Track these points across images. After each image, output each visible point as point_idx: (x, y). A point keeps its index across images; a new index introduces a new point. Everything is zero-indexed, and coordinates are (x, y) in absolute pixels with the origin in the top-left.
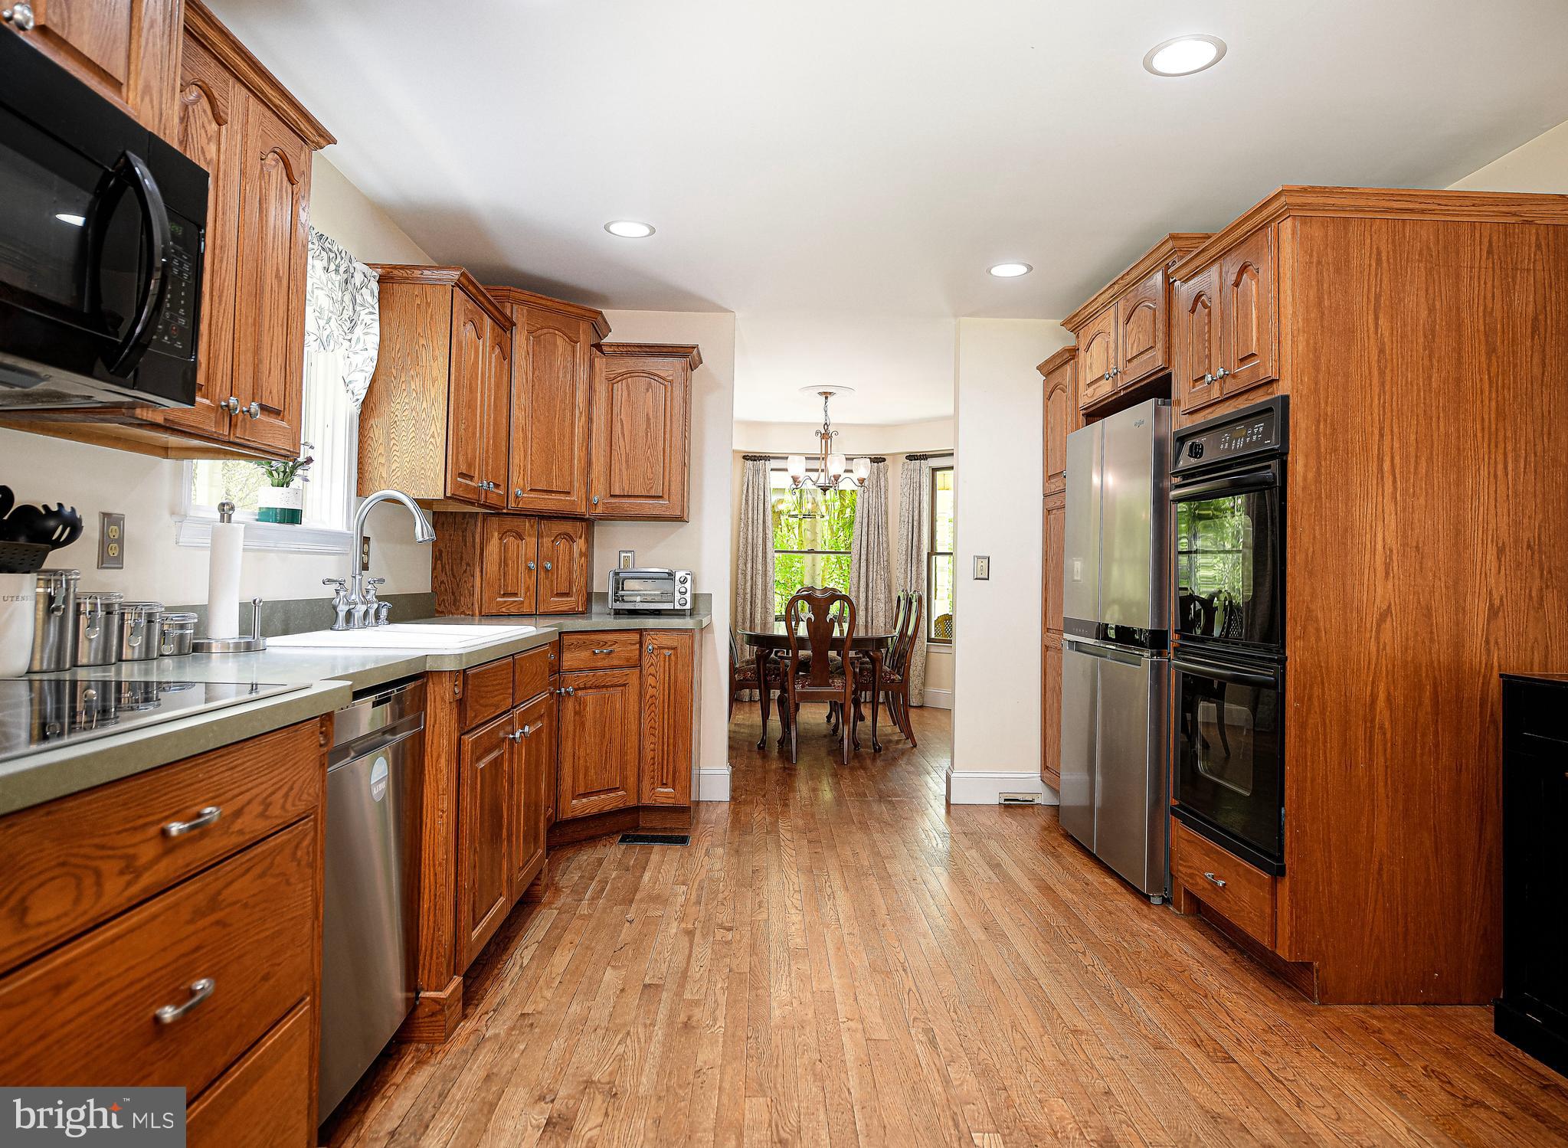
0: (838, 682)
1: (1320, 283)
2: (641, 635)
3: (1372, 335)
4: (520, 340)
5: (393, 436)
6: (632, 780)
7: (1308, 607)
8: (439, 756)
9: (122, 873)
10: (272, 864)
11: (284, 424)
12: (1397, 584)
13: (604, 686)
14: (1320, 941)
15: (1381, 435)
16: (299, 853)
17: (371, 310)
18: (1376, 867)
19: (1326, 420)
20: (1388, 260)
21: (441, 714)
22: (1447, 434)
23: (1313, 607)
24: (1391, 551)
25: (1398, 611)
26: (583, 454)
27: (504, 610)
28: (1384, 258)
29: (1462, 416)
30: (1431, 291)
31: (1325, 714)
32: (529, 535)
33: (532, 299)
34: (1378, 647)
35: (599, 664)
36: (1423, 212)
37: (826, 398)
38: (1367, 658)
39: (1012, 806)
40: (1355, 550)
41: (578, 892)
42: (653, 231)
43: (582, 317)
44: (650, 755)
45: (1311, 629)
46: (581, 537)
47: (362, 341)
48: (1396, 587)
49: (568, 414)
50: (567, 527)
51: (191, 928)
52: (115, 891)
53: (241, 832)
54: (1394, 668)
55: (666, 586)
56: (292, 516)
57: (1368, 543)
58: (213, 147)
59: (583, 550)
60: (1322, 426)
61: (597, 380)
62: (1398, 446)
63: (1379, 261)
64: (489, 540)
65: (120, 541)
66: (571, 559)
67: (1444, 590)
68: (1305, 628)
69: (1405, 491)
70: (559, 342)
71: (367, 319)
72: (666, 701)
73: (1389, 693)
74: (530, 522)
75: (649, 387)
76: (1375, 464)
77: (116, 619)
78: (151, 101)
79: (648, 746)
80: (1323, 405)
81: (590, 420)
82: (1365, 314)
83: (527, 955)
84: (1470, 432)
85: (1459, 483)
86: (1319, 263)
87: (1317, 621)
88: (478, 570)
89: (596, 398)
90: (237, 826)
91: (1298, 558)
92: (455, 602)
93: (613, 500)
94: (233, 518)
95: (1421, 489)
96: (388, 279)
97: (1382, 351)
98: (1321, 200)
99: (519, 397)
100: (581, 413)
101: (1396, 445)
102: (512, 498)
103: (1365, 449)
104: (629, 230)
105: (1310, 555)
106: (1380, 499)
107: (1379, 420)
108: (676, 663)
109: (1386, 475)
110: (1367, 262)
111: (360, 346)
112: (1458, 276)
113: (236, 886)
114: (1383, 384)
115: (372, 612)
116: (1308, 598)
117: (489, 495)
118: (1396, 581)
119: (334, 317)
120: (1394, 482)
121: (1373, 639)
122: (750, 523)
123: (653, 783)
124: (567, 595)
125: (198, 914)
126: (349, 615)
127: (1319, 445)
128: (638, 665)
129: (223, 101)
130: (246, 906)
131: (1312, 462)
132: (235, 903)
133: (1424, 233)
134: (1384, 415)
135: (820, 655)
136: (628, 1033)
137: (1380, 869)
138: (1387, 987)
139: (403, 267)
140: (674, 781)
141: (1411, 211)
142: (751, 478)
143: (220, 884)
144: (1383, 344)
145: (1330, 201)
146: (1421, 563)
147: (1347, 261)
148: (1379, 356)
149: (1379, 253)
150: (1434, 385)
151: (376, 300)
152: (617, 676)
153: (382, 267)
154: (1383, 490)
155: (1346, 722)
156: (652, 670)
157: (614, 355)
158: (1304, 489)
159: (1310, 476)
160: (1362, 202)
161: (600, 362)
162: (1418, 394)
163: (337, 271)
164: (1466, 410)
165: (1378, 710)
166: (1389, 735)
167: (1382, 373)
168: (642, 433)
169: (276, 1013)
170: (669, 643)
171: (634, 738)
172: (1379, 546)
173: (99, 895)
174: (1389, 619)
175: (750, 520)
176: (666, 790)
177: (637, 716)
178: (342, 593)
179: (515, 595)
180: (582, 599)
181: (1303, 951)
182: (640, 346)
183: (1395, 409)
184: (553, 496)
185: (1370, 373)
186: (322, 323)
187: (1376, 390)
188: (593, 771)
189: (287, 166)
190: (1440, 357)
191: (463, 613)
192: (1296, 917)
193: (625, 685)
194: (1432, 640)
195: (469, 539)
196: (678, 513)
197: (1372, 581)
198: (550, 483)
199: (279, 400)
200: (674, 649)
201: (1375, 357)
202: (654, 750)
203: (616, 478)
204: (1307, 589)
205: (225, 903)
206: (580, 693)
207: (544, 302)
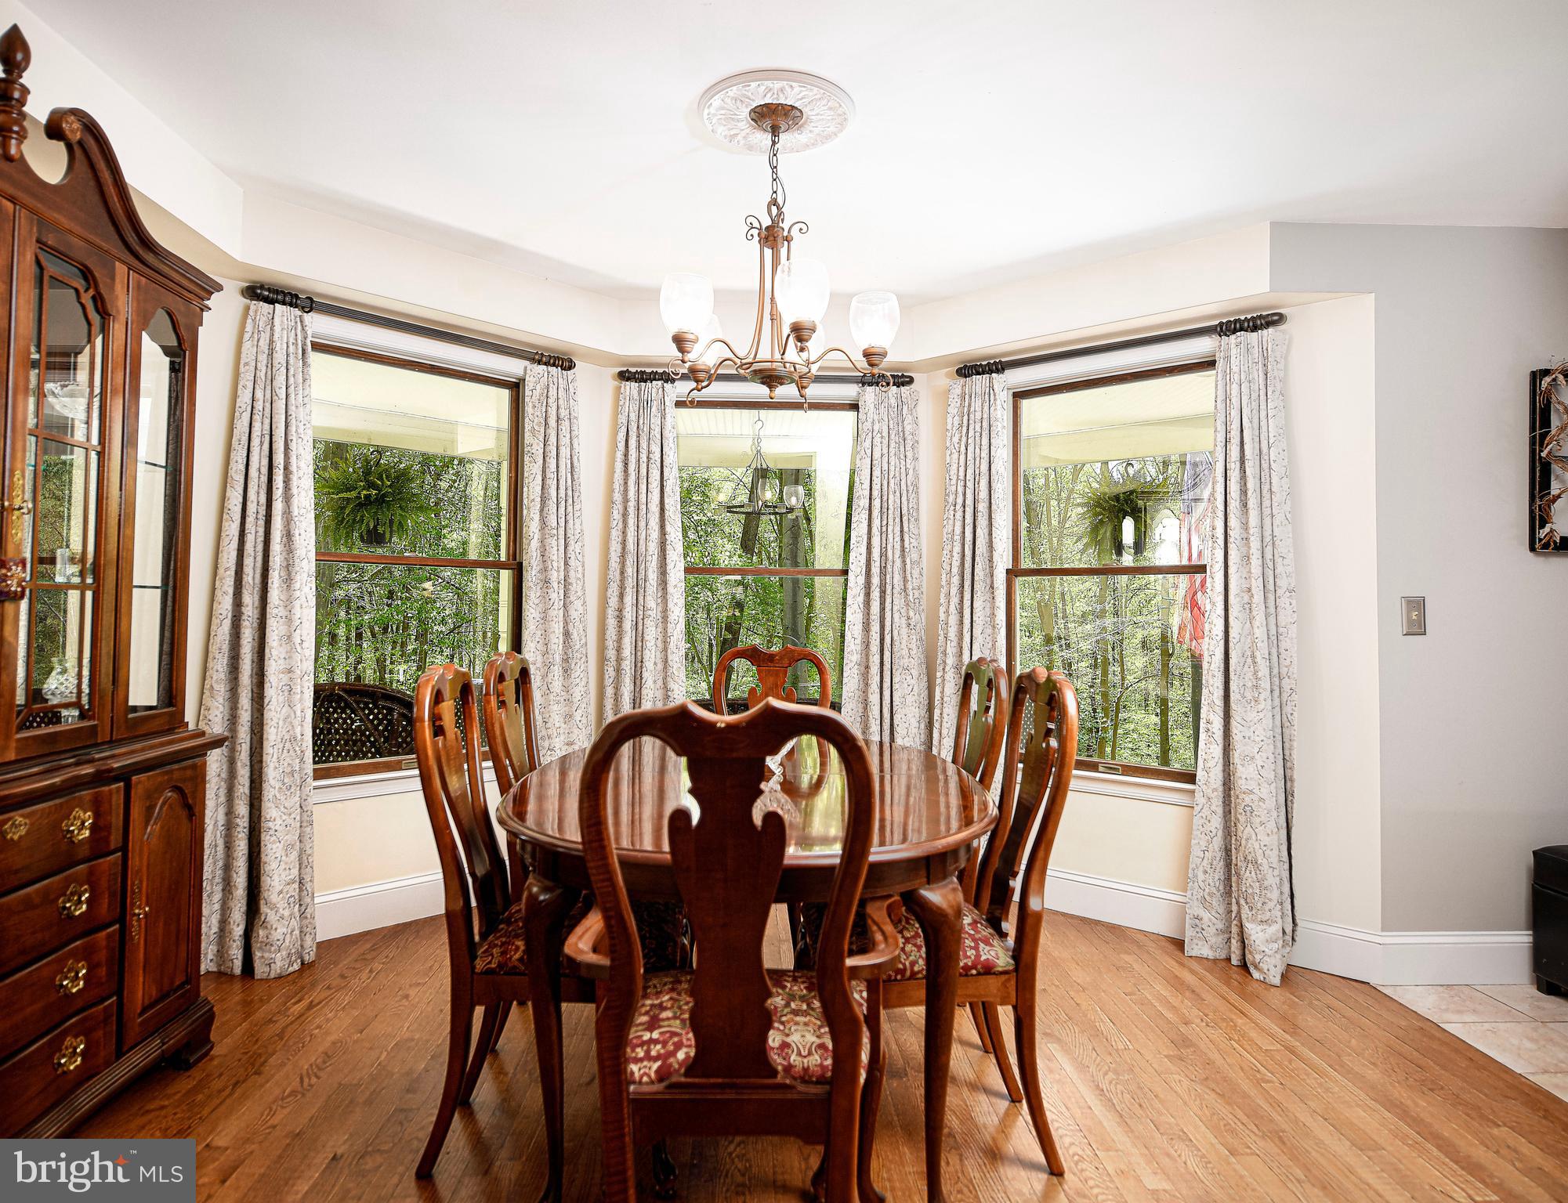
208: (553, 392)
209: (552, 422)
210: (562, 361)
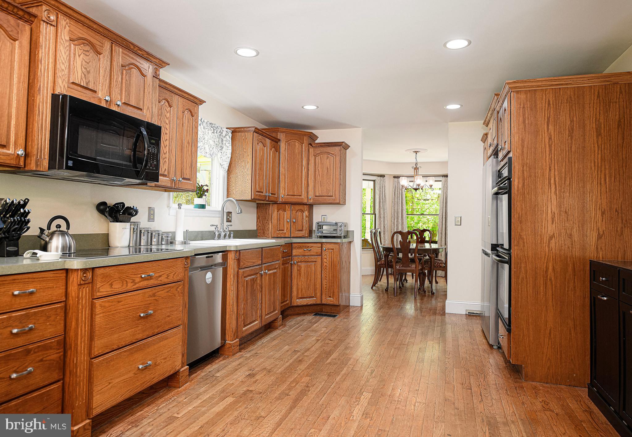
0: (414, 266)
1: (524, 115)
2: (322, 245)
3: (546, 132)
4: (283, 145)
5: (237, 180)
6: (319, 294)
7: (519, 234)
8: (231, 275)
9: (132, 283)
10: (170, 290)
11: (191, 182)
12: (557, 226)
13: (308, 262)
14: (525, 357)
15: (550, 170)
16: (178, 289)
17: (229, 142)
18: (548, 332)
19: (527, 165)
20: (553, 103)
21: (231, 263)
22: (578, 168)
23: (522, 234)
24: (554, 213)
25: (557, 236)
26: (306, 182)
27: (279, 235)
28: (551, 103)
29: (586, 161)
30: (572, 114)
31: (527, 274)
32: (288, 210)
33: (287, 131)
34: (549, 249)
35: (306, 254)
36: (567, 84)
37: (416, 153)
38: (544, 253)
39: (471, 315)
40: (539, 213)
41: (291, 327)
42: (318, 107)
43: (305, 135)
44: (325, 286)
45: (521, 243)
46: (306, 211)
47: (225, 152)
48: (557, 227)
49: (300, 168)
50: (301, 207)
51: (148, 299)
52: (130, 286)
53: (161, 280)
54: (556, 257)
55: (335, 227)
56: (203, 207)
57: (545, 211)
58: (168, 114)
59: (307, 215)
60: (525, 168)
61: (310, 156)
62: (557, 173)
63: (549, 104)
64: (273, 212)
65: (154, 215)
66: (303, 218)
67: (577, 228)
68: (518, 242)
69: (560, 191)
70: (297, 144)
71: (228, 145)
72: (330, 267)
73: (553, 267)
74: (288, 206)
75: (328, 157)
76: (547, 181)
77: (150, 234)
78: (149, 111)
79: (324, 283)
80: (525, 159)
81: (308, 170)
82: (543, 125)
83: (266, 340)
84: (589, 167)
85: (584, 187)
86: (524, 107)
87: (523, 239)
88: (270, 222)
89: (310, 162)
90: (160, 279)
91: (515, 216)
92: (264, 233)
93: (316, 197)
94: (181, 208)
95: (567, 189)
96: (235, 131)
97: (550, 138)
98: (522, 85)
99: (283, 164)
100: (305, 168)
101: (556, 173)
102: (280, 198)
103: (543, 175)
104: (310, 107)
105: (520, 215)
106: (549, 194)
107: (549, 164)
108: (334, 255)
109: (552, 185)
110: (544, 105)
111: (225, 154)
112: (584, 107)
113: (159, 293)
114: (550, 150)
115: (227, 235)
116: (519, 231)
117: (270, 197)
118: (557, 224)
119: (214, 147)
120: (556, 187)
121: (547, 247)
122: (396, 203)
123: (326, 296)
124: (302, 230)
125: (150, 296)
126: (219, 235)
127: (524, 174)
128: (321, 255)
129: (171, 102)
130: (163, 298)
131: (521, 181)
132: (160, 296)
133: (568, 92)
134: (551, 162)
135: (406, 255)
136: (282, 360)
137: (550, 333)
138: (553, 377)
139: (239, 128)
140: (333, 296)
141: (562, 84)
142: (396, 185)
143: (156, 291)
144: (551, 136)
145: (526, 85)
146: (567, 218)
147: (536, 106)
148: (549, 140)
149: (549, 101)
150: (573, 150)
151: (231, 139)
152: (313, 258)
153: (233, 128)
154: (551, 190)
155: (536, 277)
156: (325, 257)
157: (316, 147)
158: (518, 191)
159: (520, 186)
160: (540, 84)
161: (311, 150)
162: (566, 154)
163: (217, 133)
164: (587, 158)
165: (549, 273)
166: (553, 283)
167: (550, 146)
168: (325, 174)
169: (172, 326)
170: (332, 248)
171: (319, 280)
172: (549, 211)
173: (127, 286)
174: (553, 239)
175: (396, 202)
176: (330, 299)
177: (320, 272)
178: (217, 229)
179: (283, 230)
180: (307, 232)
181: (518, 360)
182: (324, 143)
183: (556, 160)
184: (295, 197)
185: (545, 147)
186: (211, 149)
187: (548, 153)
188: (304, 290)
189: (191, 112)
190: (576, 139)
191: (266, 236)
192: (515, 348)
193: (316, 262)
194: (572, 248)
195: (267, 212)
196: (338, 202)
197: (546, 225)
198: (294, 192)
199: (189, 176)
200: (333, 249)
201: (547, 140)
202: (326, 285)
203: (317, 190)
204: (519, 228)
205: (157, 296)
206: (299, 263)
207: (291, 131)
208: (381, 182)
209: (381, 188)
210: (383, 176)
